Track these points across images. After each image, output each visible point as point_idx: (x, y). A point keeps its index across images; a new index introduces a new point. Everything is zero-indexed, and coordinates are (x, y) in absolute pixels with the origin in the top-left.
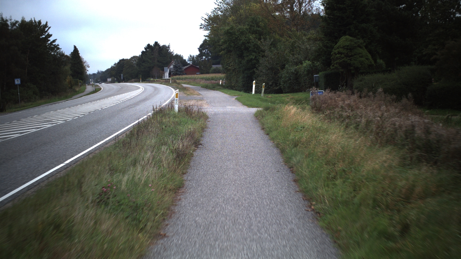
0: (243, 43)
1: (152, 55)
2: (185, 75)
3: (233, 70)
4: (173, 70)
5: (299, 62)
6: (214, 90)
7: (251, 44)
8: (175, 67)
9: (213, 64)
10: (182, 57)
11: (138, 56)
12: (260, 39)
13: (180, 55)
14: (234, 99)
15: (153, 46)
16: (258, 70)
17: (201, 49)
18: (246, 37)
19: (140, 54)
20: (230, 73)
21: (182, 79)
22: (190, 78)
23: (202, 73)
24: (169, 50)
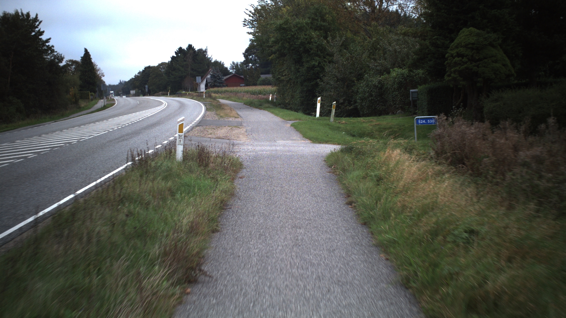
0: (302, 44)
1: (185, 61)
2: (225, 87)
3: (288, 82)
4: (211, 81)
5: (384, 71)
6: (260, 109)
7: (313, 44)
8: (213, 76)
9: (262, 74)
10: (223, 64)
11: (167, 62)
12: (326, 38)
13: (221, 62)
14: (289, 125)
15: (186, 49)
16: (322, 81)
17: (246, 54)
18: (306, 35)
19: (170, 60)
20: (284, 85)
21: (221, 92)
22: (231, 92)
23: (247, 85)
24: (206, 55)
